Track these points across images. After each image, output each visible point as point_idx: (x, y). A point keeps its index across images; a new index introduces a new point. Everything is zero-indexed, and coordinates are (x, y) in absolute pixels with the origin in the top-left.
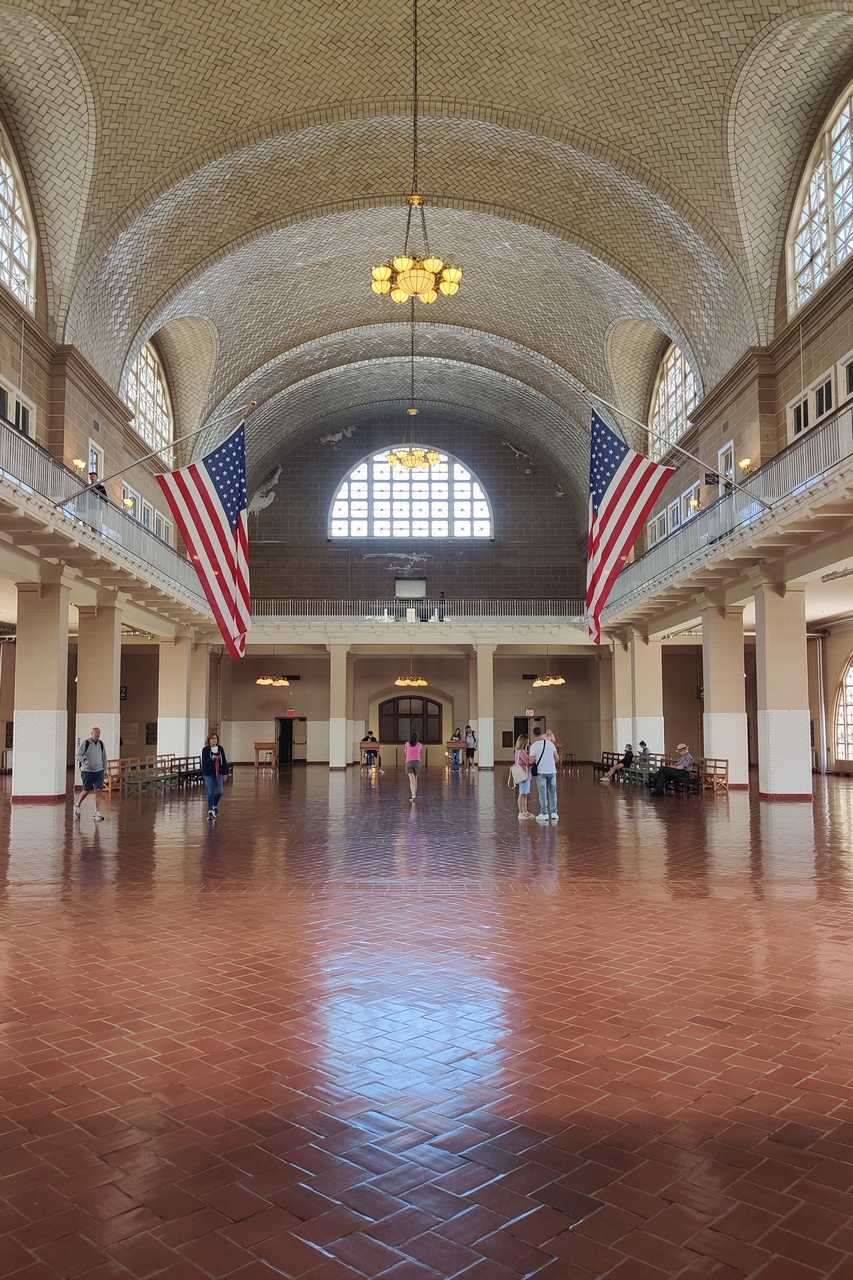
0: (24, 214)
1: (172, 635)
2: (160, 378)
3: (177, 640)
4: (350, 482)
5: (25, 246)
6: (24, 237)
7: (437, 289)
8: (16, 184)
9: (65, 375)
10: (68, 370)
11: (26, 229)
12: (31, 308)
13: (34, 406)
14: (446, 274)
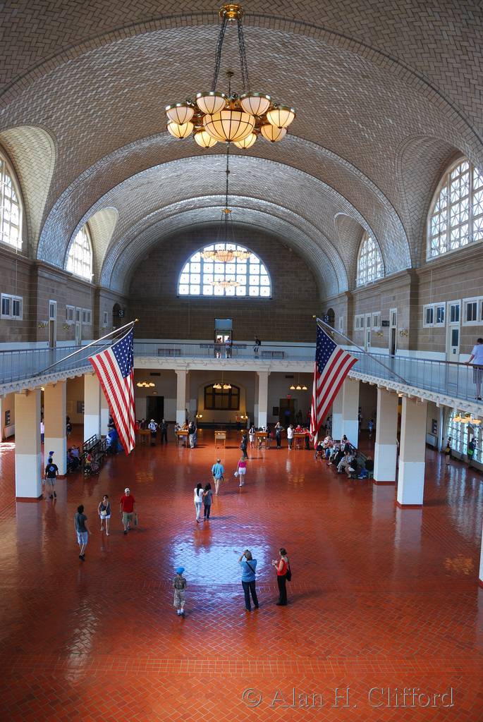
4: (190, 263)
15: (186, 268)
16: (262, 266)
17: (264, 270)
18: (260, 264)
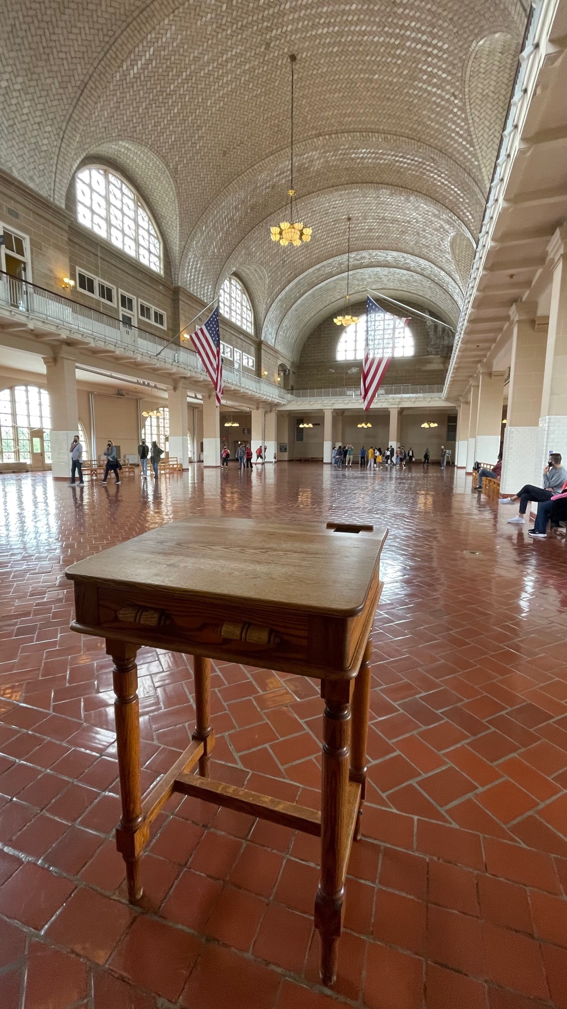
0: (155, 231)
1: (255, 407)
2: (244, 293)
3: (257, 408)
5: (157, 245)
6: (156, 241)
7: (301, 238)
8: (150, 219)
9: (178, 299)
10: (180, 297)
11: (157, 238)
12: (162, 273)
13: (165, 313)
14: (304, 231)
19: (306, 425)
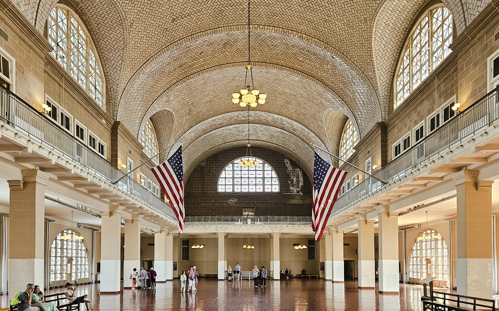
15: (223, 175)
16: (273, 172)
17: (274, 175)
18: (272, 170)
19: (198, 247)
